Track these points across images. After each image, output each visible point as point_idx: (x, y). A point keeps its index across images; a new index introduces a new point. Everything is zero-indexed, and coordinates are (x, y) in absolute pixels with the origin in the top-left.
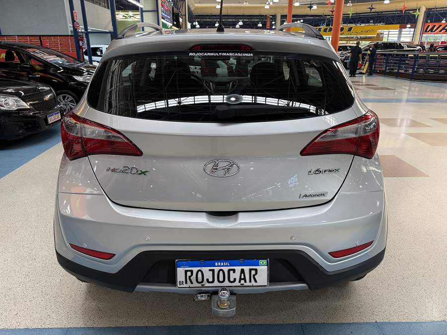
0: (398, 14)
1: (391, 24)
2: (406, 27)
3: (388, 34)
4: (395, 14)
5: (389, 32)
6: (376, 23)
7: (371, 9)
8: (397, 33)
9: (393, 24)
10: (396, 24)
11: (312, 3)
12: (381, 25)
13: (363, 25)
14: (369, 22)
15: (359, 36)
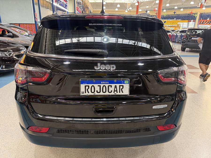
1: (184, 20)
2: (191, 22)
3: (183, 25)
4: (186, 15)
5: (183, 23)
6: (177, 19)
7: (175, 13)
8: (187, 24)
9: (185, 20)
10: (186, 20)
11: (147, 10)
12: (179, 20)
13: (171, 20)
14: (173, 19)
15: (169, 25)
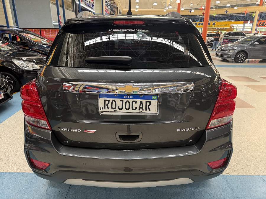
0: (243, 15)
1: (238, 21)
4: (241, 15)
5: (237, 25)
6: (229, 20)
7: (226, 12)
8: (242, 26)
12: (232, 21)
13: (221, 21)
15: (219, 28)
